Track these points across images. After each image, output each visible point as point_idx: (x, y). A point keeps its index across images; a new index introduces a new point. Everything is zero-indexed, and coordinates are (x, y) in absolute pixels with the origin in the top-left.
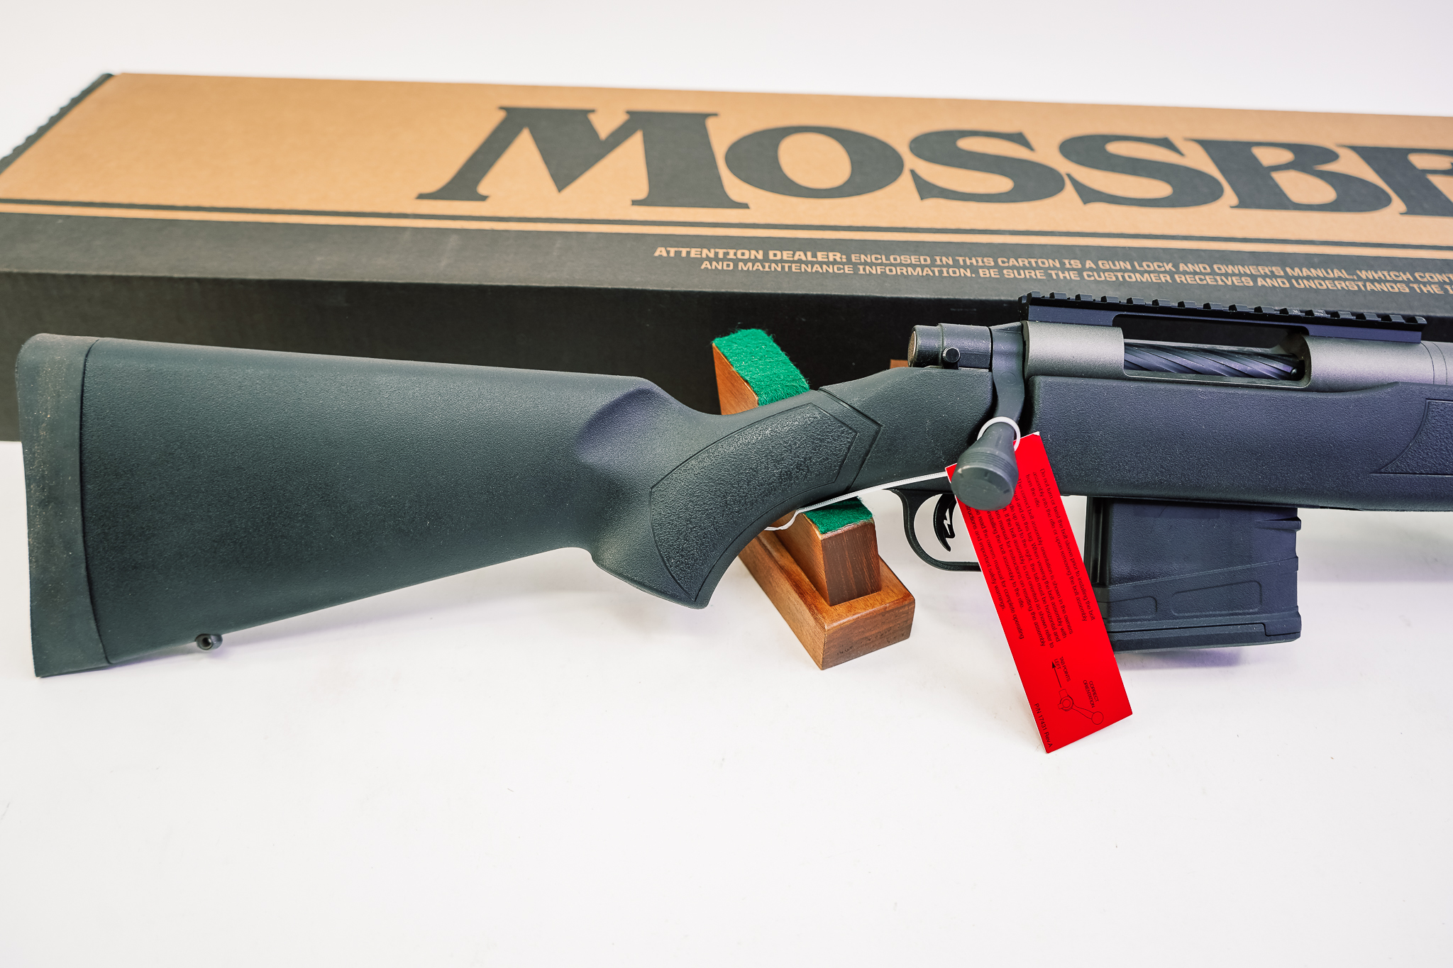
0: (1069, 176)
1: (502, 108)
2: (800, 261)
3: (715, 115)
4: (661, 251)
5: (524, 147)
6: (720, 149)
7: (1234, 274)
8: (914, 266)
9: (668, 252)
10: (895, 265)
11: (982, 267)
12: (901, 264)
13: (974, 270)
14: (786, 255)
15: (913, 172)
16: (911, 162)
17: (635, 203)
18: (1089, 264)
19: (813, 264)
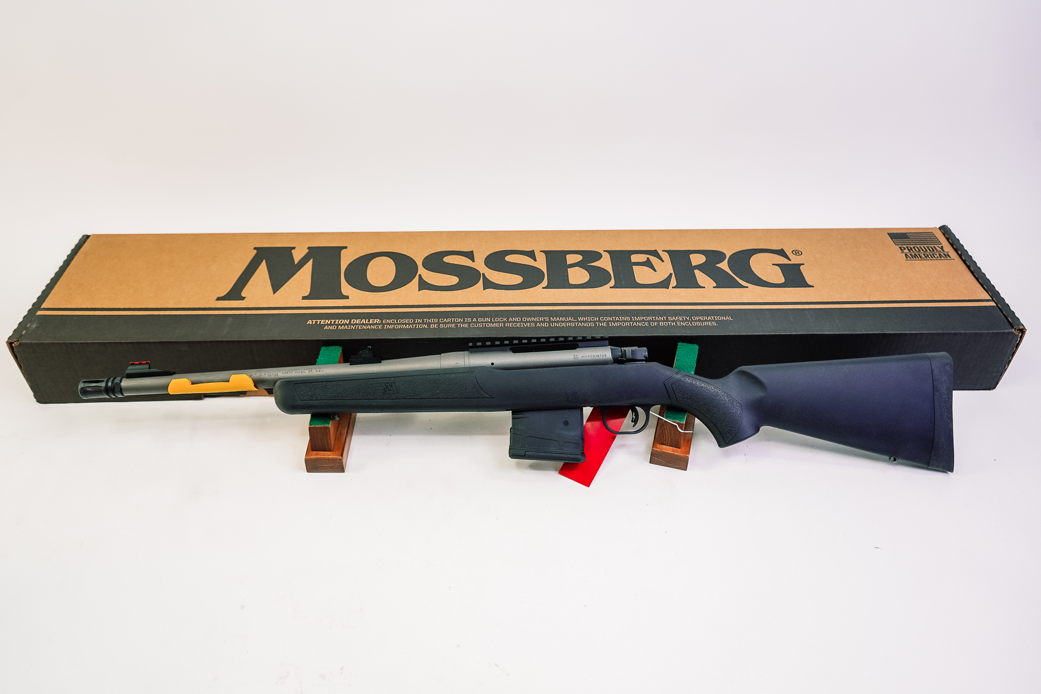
0: (483, 274)
1: (255, 248)
2: (363, 324)
3: (346, 248)
4: (310, 322)
5: (263, 270)
6: (343, 267)
7: (529, 322)
8: (406, 324)
9: (312, 322)
10: (399, 324)
11: (432, 323)
12: (402, 324)
13: (429, 324)
14: (358, 321)
15: (420, 275)
16: (422, 271)
17: (304, 298)
18: (475, 320)
19: (367, 325)
